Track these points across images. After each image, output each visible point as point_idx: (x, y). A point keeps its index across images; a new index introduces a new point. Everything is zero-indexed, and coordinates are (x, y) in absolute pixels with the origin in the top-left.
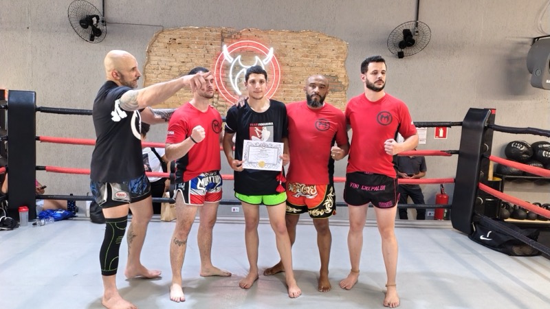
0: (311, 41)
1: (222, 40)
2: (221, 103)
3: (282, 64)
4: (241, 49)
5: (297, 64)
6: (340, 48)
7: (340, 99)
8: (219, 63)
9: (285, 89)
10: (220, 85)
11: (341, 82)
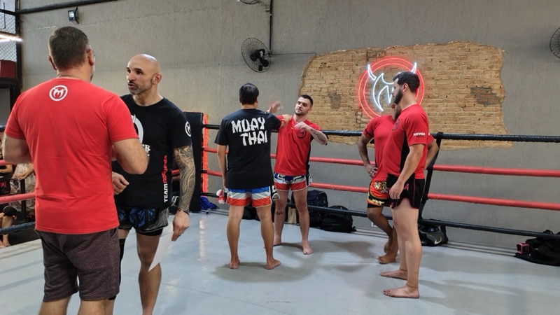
0: (459, 52)
1: (368, 60)
2: (364, 120)
3: (428, 79)
4: (385, 67)
5: (444, 77)
6: (493, 57)
7: (494, 113)
8: (364, 82)
9: (430, 104)
10: (363, 102)
11: (495, 94)
